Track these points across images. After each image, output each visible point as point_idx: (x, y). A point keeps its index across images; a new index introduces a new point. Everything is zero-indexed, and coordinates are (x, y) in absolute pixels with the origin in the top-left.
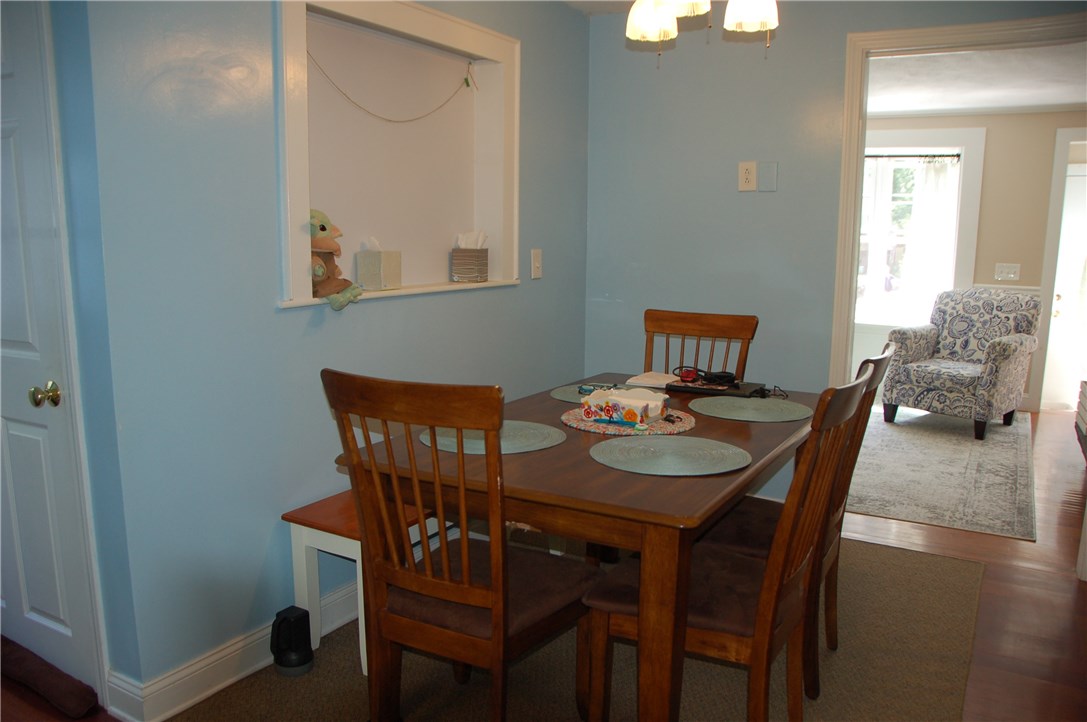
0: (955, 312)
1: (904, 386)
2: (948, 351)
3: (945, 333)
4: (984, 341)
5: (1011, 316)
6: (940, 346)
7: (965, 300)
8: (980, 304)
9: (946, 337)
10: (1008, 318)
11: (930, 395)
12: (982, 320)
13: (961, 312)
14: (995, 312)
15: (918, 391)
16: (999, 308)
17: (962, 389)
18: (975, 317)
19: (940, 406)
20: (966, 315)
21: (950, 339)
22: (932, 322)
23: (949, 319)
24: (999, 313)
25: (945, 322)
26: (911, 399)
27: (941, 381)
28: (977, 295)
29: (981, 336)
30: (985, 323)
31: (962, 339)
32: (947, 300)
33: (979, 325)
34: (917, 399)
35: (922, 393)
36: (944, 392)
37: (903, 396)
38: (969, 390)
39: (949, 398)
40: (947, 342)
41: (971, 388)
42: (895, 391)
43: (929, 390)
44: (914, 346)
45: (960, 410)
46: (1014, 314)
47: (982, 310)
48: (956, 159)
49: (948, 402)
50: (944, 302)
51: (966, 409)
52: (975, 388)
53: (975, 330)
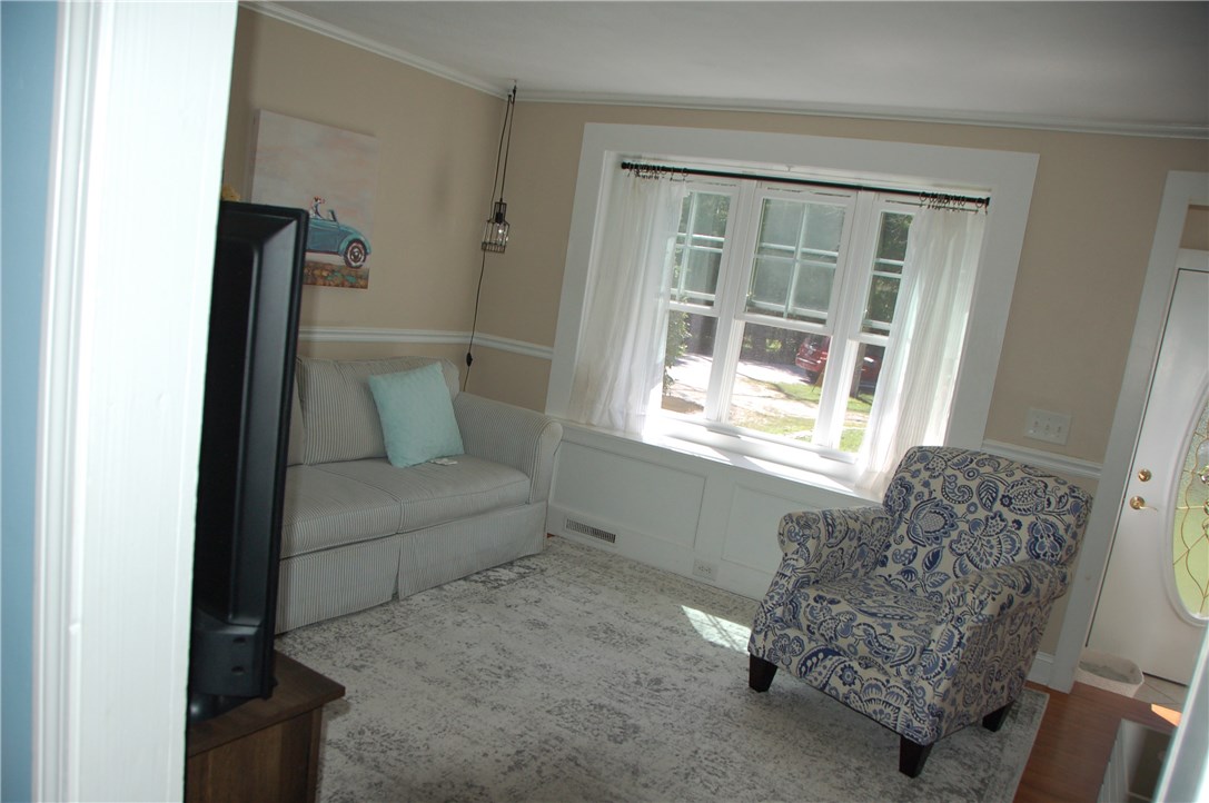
0: (926, 491)
1: (788, 631)
2: (900, 567)
3: (902, 530)
4: (967, 561)
5: (1026, 521)
6: (889, 553)
7: (949, 472)
8: (974, 484)
9: (902, 537)
10: (1018, 524)
11: (828, 663)
12: (970, 517)
13: (938, 495)
14: (997, 506)
15: (809, 647)
16: (1007, 501)
17: (887, 667)
18: (960, 509)
19: (843, 690)
20: (945, 502)
21: (907, 544)
22: (886, 504)
23: (914, 503)
24: (1006, 512)
25: (906, 508)
26: (796, 660)
27: (851, 640)
28: (973, 465)
29: (963, 549)
30: (974, 525)
31: (929, 548)
32: (920, 466)
33: (963, 526)
34: (804, 664)
35: (816, 654)
36: (855, 665)
37: (783, 649)
38: (898, 673)
39: (861, 679)
40: (902, 547)
41: (903, 668)
42: (771, 637)
43: (828, 652)
44: (826, 552)
45: (879, 707)
46: (1032, 518)
47: (975, 499)
48: (982, 208)
49: (857, 686)
50: (913, 468)
51: (888, 710)
52: (912, 671)
53: (954, 535)
